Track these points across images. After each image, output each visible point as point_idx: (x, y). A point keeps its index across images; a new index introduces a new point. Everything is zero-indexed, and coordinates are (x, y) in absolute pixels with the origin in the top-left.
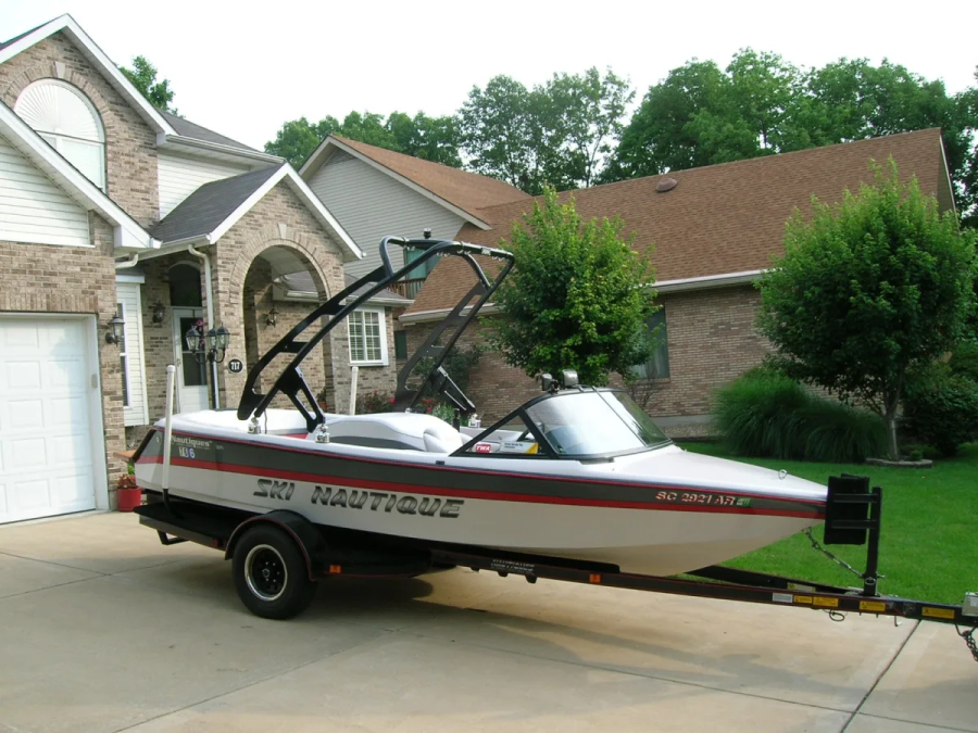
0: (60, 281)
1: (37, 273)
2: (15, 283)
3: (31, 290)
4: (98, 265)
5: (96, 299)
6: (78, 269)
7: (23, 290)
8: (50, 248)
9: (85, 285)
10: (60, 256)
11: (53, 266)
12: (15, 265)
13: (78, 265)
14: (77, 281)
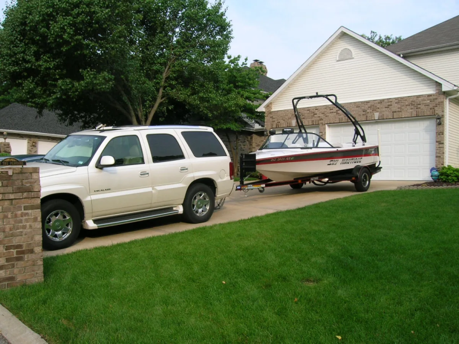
0: (422, 107)
1: (414, 105)
2: (406, 109)
3: (411, 111)
4: (437, 99)
5: (435, 110)
6: (429, 101)
7: (409, 111)
8: (418, 97)
9: (431, 106)
10: (422, 98)
11: (420, 102)
12: (407, 103)
13: (428, 100)
14: (428, 105)
